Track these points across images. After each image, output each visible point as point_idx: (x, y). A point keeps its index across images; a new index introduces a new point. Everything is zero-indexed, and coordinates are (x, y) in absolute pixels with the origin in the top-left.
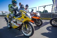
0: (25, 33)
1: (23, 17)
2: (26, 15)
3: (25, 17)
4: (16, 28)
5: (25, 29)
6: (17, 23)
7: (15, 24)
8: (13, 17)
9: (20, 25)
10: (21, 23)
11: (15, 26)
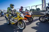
0: (20, 27)
1: (18, 17)
2: (20, 15)
3: (19, 17)
4: (14, 24)
5: (20, 24)
6: (14, 21)
7: (13, 21)
8: (11, 17)
9: (16, 22)
10: (17, 21)
11: (13, 23)
